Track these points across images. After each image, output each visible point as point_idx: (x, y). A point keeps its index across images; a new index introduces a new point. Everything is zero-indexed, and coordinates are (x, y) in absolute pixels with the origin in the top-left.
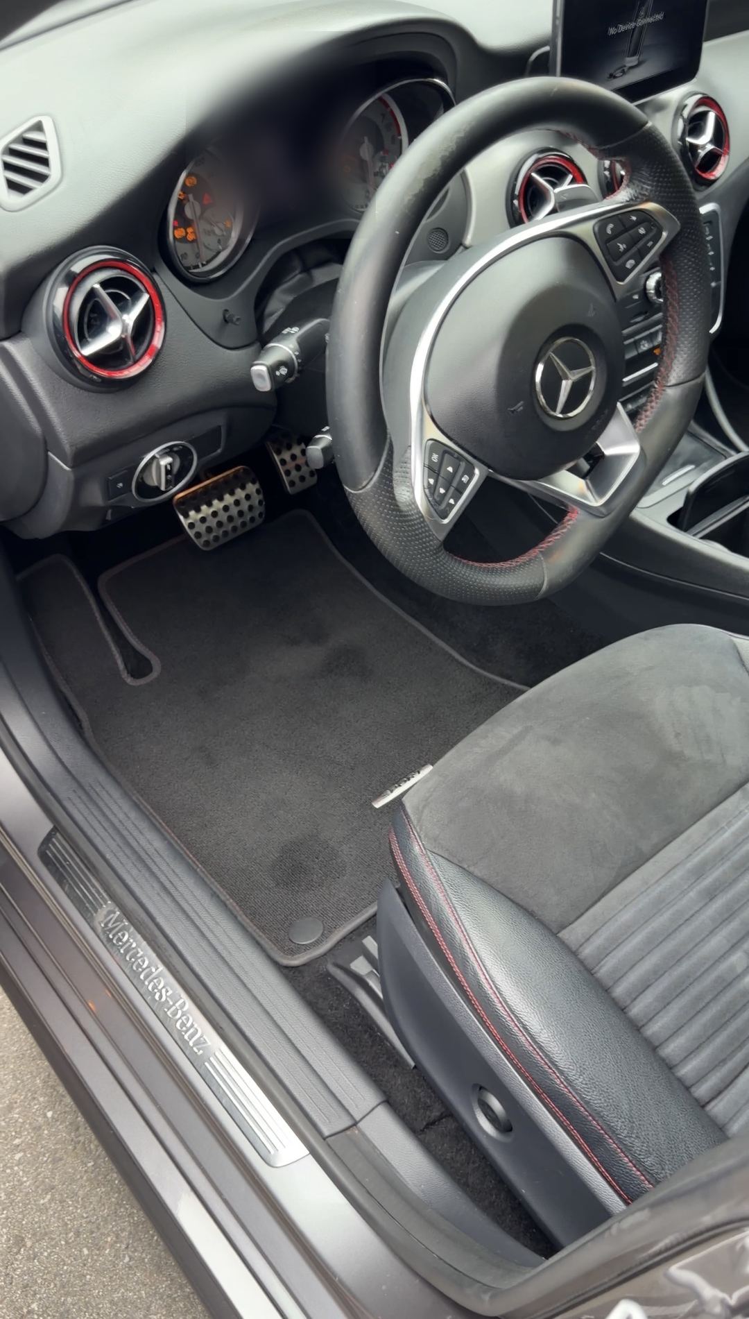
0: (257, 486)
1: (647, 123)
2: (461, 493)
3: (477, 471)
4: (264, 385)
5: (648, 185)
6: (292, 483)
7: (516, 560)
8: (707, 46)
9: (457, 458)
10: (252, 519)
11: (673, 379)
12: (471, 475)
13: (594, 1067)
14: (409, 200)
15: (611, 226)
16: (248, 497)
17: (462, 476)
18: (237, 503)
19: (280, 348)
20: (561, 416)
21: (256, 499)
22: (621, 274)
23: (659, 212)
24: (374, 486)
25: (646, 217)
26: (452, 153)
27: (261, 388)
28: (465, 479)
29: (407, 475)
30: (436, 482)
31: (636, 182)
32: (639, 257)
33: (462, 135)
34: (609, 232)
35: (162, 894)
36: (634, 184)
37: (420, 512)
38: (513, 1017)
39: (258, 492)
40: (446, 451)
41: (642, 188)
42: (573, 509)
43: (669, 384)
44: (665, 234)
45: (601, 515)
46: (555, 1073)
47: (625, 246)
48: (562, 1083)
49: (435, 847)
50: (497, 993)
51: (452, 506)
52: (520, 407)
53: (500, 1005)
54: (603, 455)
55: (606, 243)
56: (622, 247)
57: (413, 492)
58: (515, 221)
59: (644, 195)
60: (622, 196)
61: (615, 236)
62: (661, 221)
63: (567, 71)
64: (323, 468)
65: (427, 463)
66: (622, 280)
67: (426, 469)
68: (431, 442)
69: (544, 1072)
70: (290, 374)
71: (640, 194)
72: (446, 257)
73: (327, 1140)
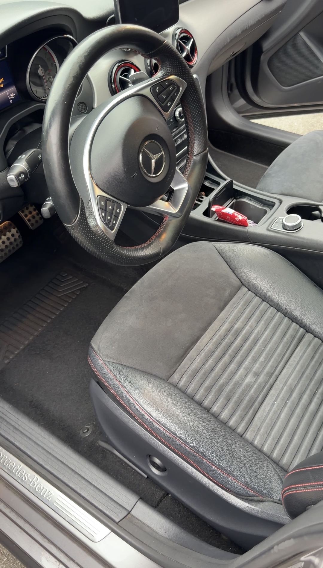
0: (16, 229)
1: (165, 41)
2: (118, 218)
3: (122, 206)
4: (15, 184)
5: (170, 68)
6: (32, 225)
7: (146, 242)
8: (180, 6)
9: (112, 202)
10: (17, 245)
11: (195, 152)
12: (120, 209)
13: (192, 431)
14: (69, 87)
15: (158, 88)
16: (13, 235)
17: (116, 210)
18: (8, 239)
19: (19, 165)
20: (154, 176)
21: (17, 236)
22: (166, 109)
23: (177, 79)
24: (78, 221)
25: (171, 83)
26: (83, 63)
27: (13, 186)
28: (118, 211)
29: (92, 214)
30: (105, 214)
31: (165, 68)
32: (172, 100)
33: (86, 54)
34: (157, 91)
35: (15, 431)
36: (163, 68)
37: (101, 229)
38: (154, 420)
39: (17, 232)
40: (107, 200)
41: (168, 70)
42: (166, 216)
43: (194, 155)
44: (181, 89)
45: (178, 216)
46: (176, 438)
47: (165, 96)
48: (181, 442)
49: (107, 359)
50: (145, 411)
51: (115, 224)
52: (135, 174)
53: (148, 416)
54: (173, 190)
55: (157, 96)
56: (164, 97)
57: (96, 221)
58: (114, 92)
59: (169, 73)
60: (159, 74)
61: (160, 92)
62: (178, 83)
63: (124, 22)
64: (51, 217)
65: (99, 207)
66: (167, 111)
67: (99, 209)
68: (99, 197)
69: (173, 440)
70: (26, 177)
71: (167, 72)
72: (88, 112)
73: (119, 523)
